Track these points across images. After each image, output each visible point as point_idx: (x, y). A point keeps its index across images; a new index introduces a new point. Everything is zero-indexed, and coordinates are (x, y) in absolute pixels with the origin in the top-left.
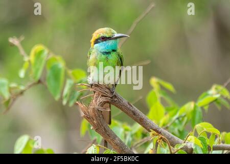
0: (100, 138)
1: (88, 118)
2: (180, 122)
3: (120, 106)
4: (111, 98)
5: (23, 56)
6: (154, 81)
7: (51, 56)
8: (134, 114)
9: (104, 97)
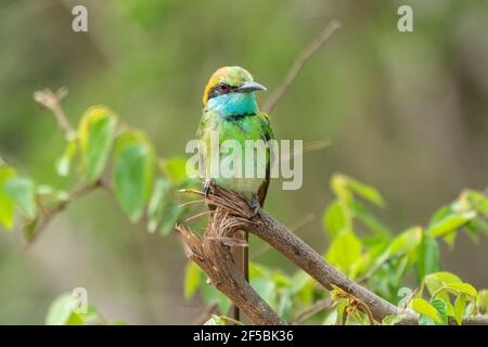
0: (226, 303)
1: (200, 260)
2: (393, 268)
3: (268, 236)
4: (250, 219)
6: (339, 183)
7: (124, 129)
8: (298, 253)
9: (234, 218)
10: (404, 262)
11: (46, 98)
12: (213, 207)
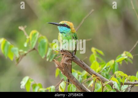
0: (66, 78)
1: (60, 68)
2: (107, 70)
3: (76, 62)
4: (72, 58)
5: (26, 36)
6: (93, 49)
7: (41, 36)
8: (84, 66)
9: (68, 57)
11: (22, 28)
12: (63, 55)
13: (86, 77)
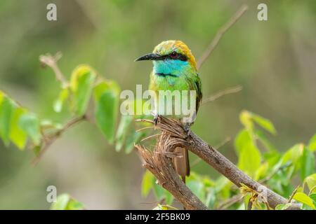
1: (152, 168)
2: (284, 174)
4: (185, 139)
6: (246, 117)
7: (100, 81)
8: (218, 162)
9: (174, 139)
10: (292, 169)
13: (227, 194)
